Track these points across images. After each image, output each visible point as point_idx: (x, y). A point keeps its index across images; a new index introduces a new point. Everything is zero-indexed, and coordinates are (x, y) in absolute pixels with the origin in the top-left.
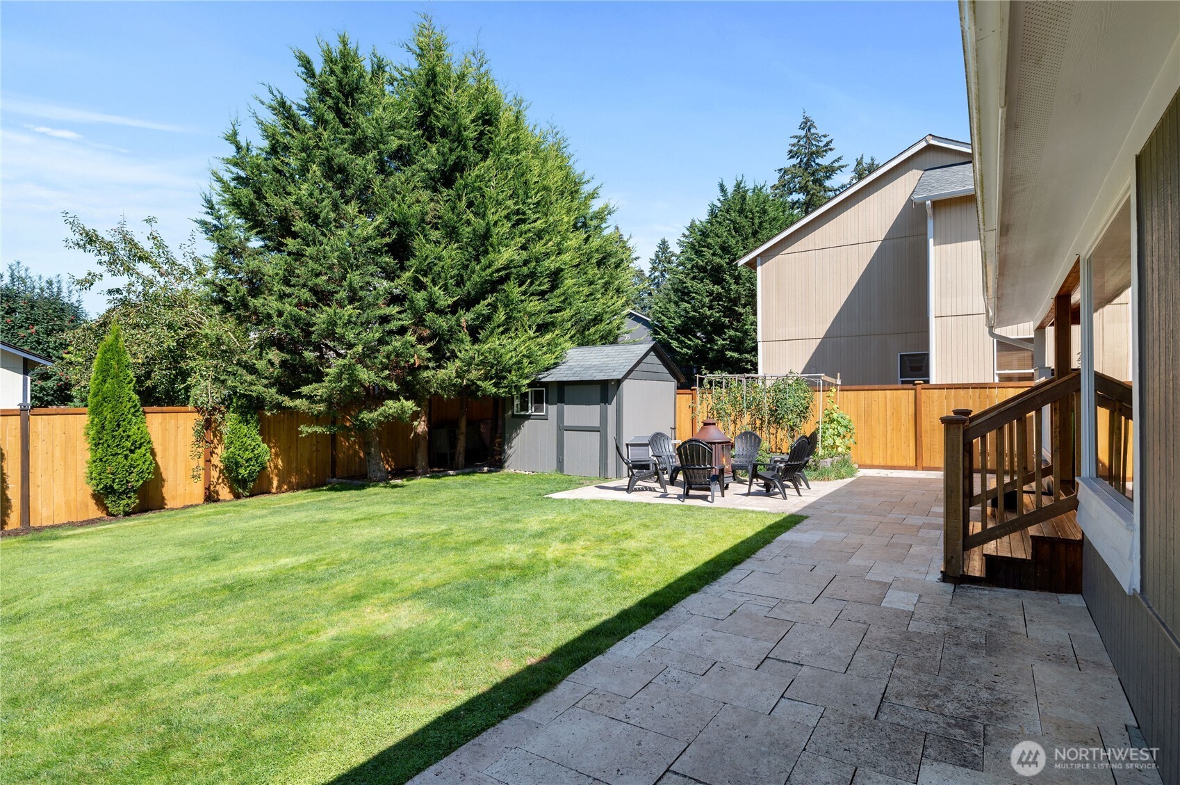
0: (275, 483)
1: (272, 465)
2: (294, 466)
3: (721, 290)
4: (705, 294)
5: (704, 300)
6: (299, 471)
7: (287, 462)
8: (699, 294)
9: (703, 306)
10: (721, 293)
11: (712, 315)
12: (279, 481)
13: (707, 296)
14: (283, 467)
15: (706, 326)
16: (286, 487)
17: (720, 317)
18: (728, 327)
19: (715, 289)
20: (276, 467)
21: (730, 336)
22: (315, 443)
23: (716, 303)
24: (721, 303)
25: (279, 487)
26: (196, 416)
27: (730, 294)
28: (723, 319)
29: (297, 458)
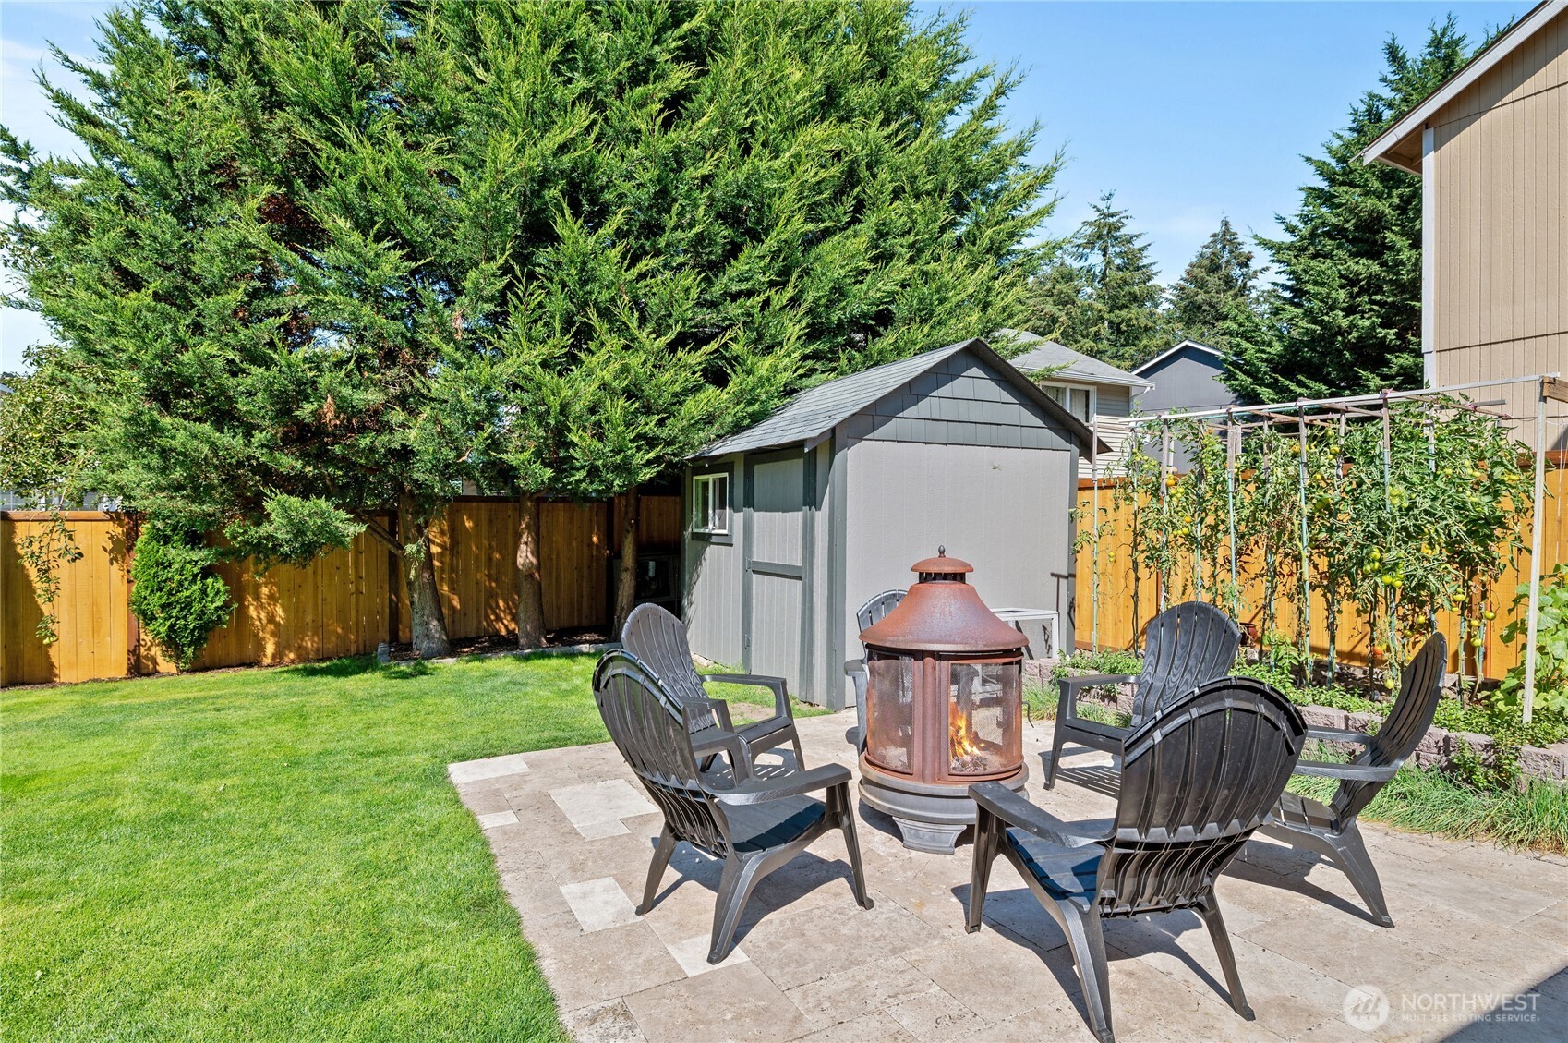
0: (270, 648)
1: (263, 615)
2: (309, 618)
3: (1375, 268)
4: (1338, 282)
5: (1334, 294)
6: (319, 629)
7: (295, 612)
8: (1322, 284)
9: (1331, 308)
10: (1377, 277)
11: (1353, 326)
12: (277, 644)
13: (1342, 287)
14: (287, 619)
15: (1340, 352)
16: (292, 656)
17: (1373, 327)
18: (1392, 350)
19: (1361, 268)
20: (271, 619)
21: (1401, 367)
22: (352, 578)
23: (1366, 298)
24: (1377, 298)
25: (279, 657)
26: (110, 526)
27: (1398, 274)
28: (1381, 332)
29: (316, 605)
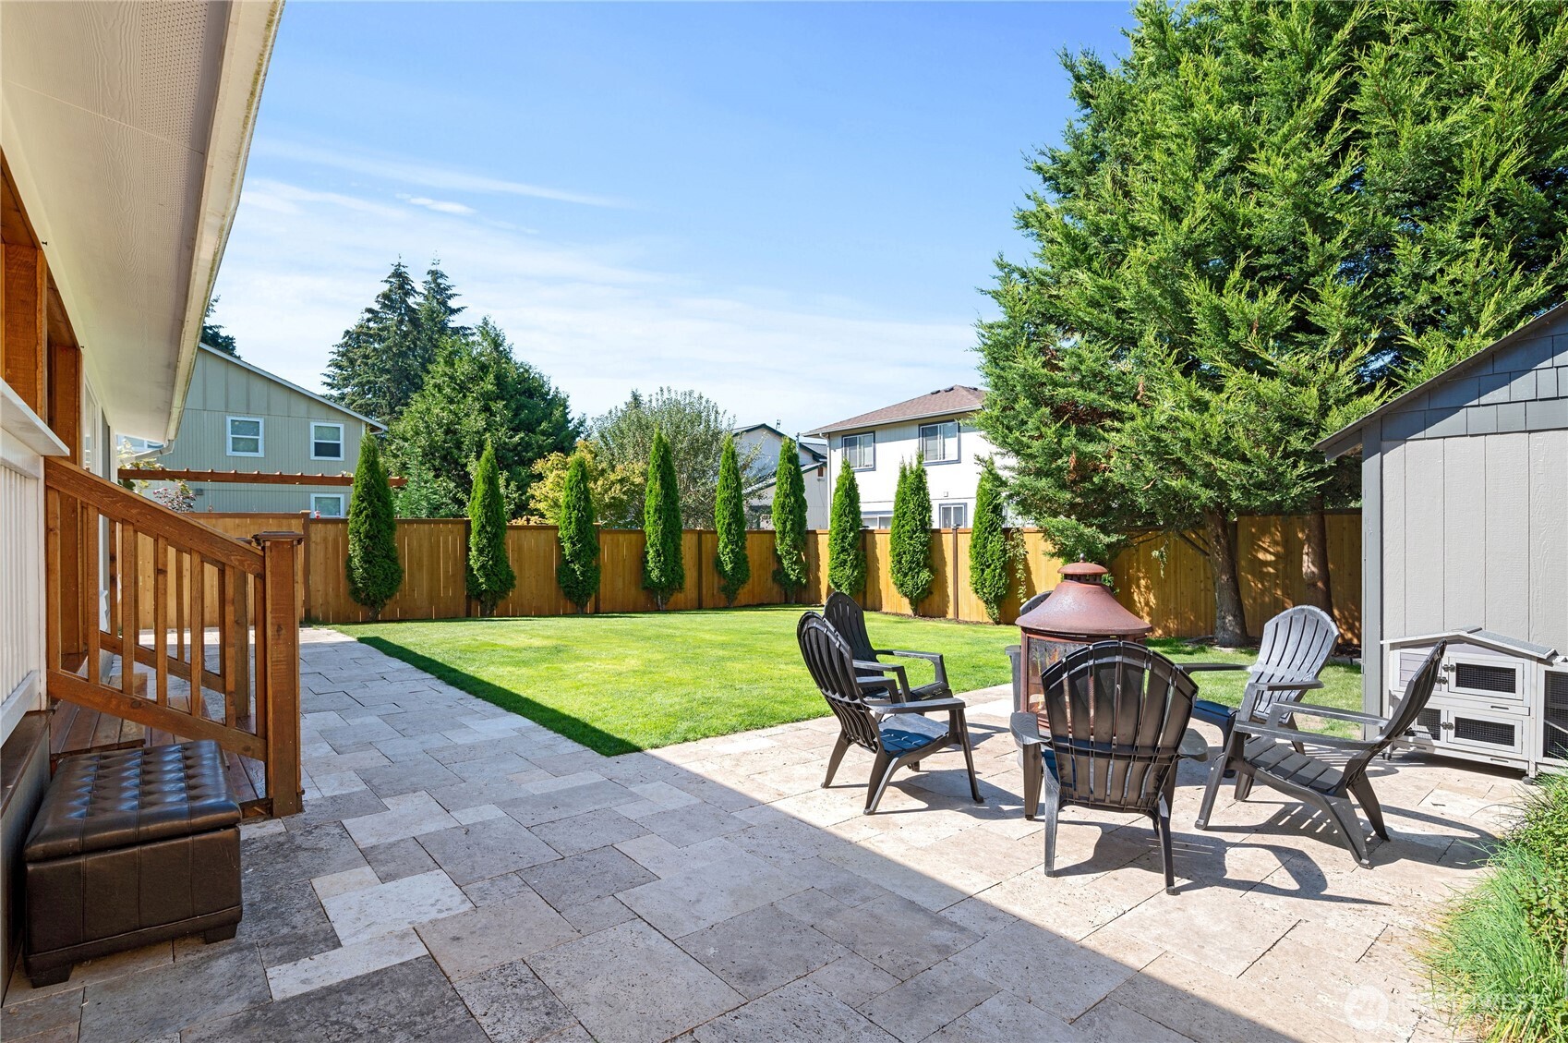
1: (1142, 600)
29: (1176, 598)
